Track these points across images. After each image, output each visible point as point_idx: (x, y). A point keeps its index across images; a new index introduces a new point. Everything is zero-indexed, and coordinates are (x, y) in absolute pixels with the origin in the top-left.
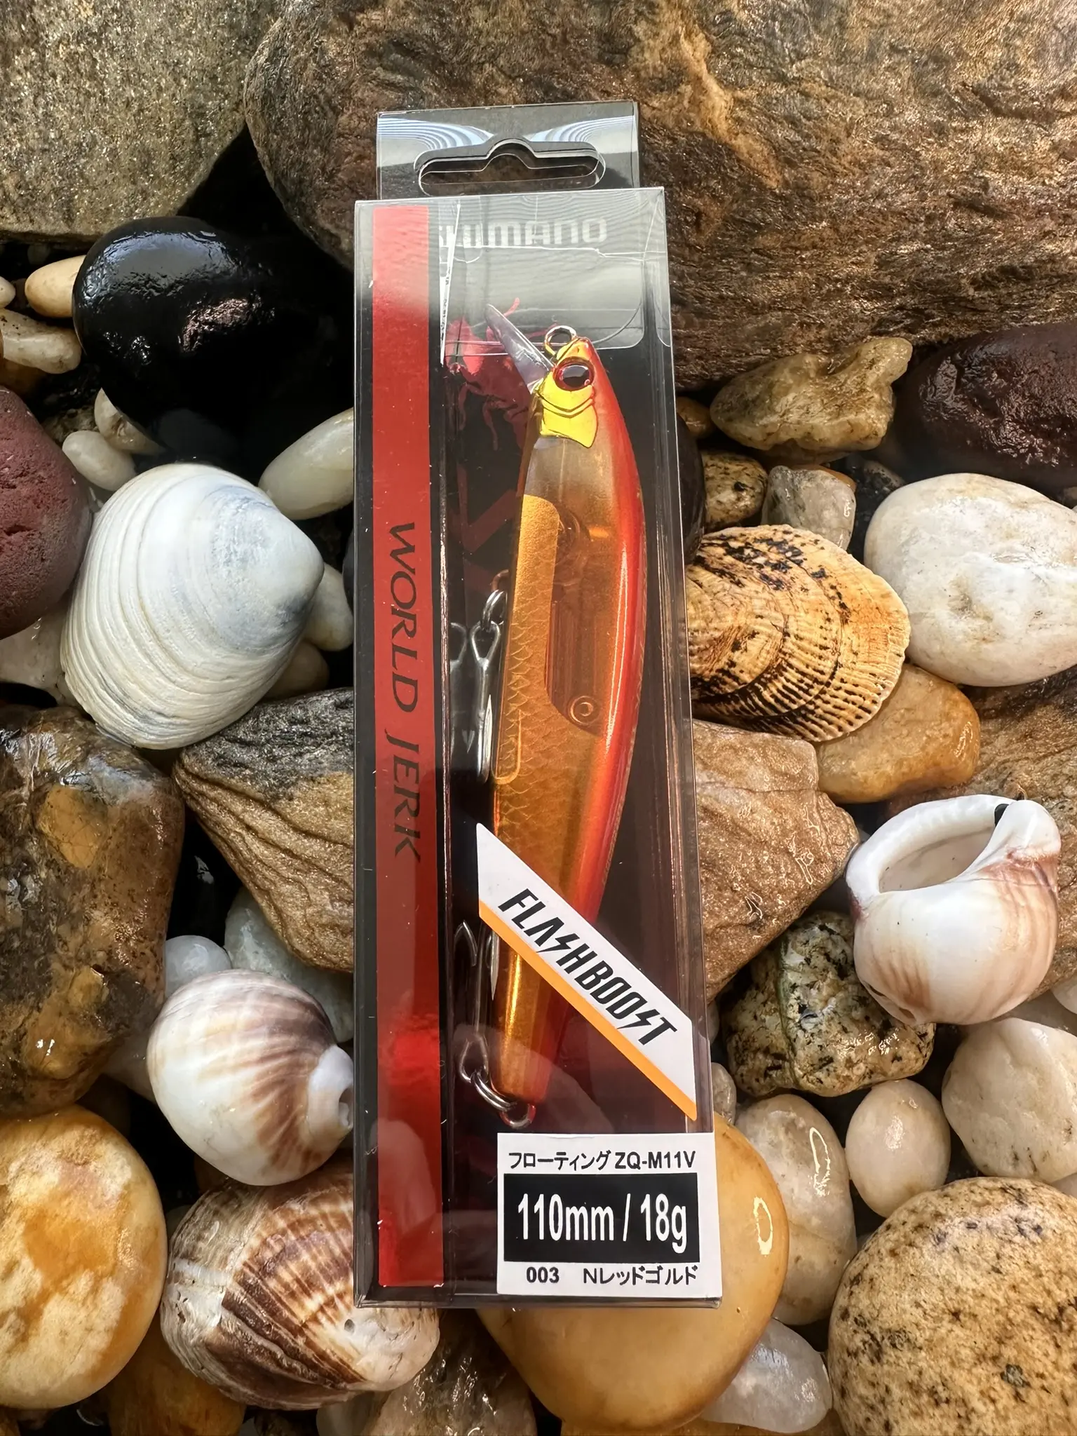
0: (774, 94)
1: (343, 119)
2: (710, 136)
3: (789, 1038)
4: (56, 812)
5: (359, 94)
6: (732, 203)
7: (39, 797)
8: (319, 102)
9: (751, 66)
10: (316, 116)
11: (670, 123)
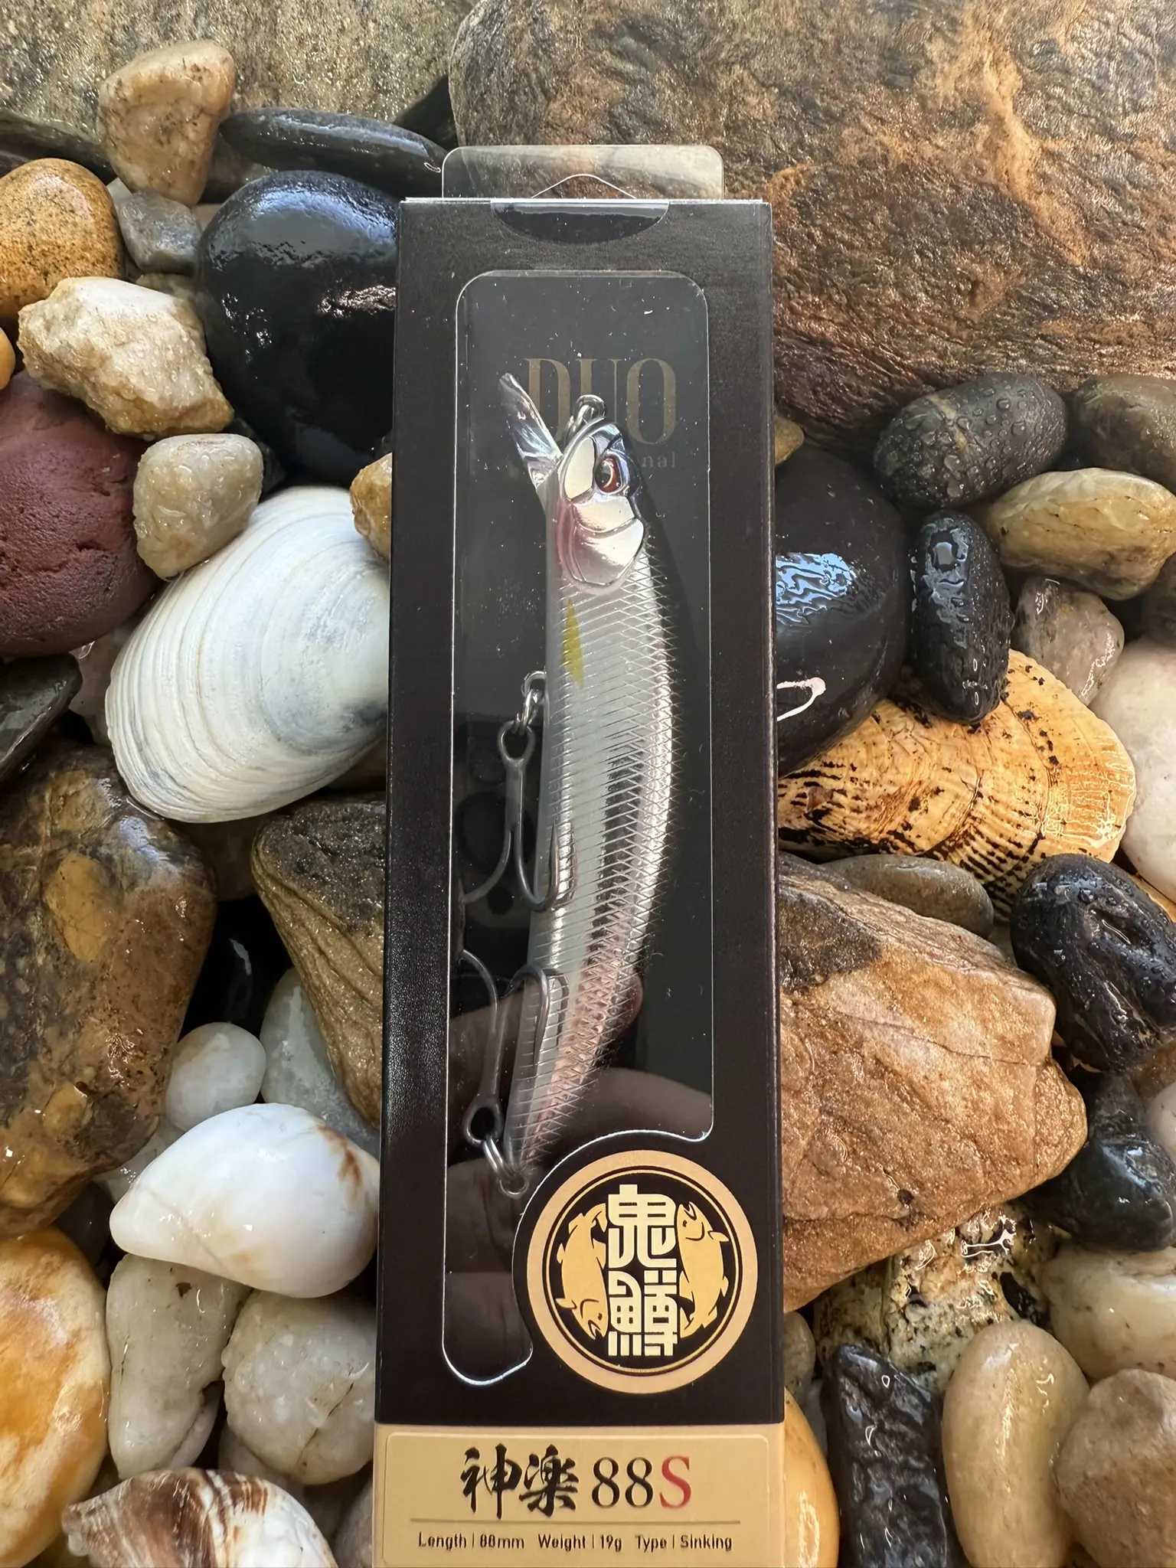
0: (1095, 149)
1: (554, 106)
2: (1004, 190)
3: (887, 1325)
4: (67, 887)
5: (578, 80)
6: (1020, 276)
7: (51, 863)
8: (529, 82)
9: (1069, 111)
10: (524, 98)
11: (956, 168)
